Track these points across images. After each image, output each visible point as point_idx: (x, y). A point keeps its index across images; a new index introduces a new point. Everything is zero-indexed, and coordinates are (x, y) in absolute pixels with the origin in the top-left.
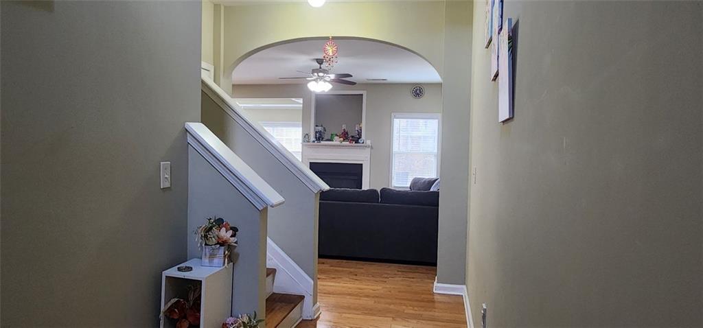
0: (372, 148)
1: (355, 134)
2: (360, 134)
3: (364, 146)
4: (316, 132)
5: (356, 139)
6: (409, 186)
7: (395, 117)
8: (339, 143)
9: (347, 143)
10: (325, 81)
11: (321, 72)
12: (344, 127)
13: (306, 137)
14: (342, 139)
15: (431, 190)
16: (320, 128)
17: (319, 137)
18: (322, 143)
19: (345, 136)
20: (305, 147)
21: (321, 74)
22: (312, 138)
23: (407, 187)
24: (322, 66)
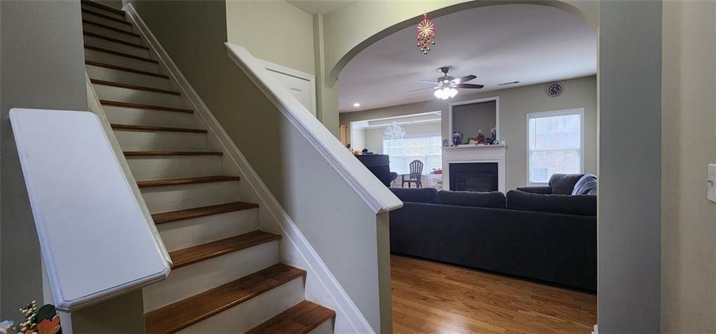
0: (507, 147)
1: (490, 137)
2: (494, 137)
3: (499, 147)
4: (454, 138)
5: (491, 140)
6: (548, 182)
7: (530, 117)
8: (474, 145)
9: (482, 145)
10: (451, 88)
11: (446, 79)
12: (480, 131)
13: (445, 142)
14: (477, 142)
15: (574, 194)
16: (457, 134)
17: (457, 141)
18: (459, 146)
19: (481, 139)
20: (445, 151)
21: (446, 81)
22: (451, 143)
23: (546, 184)
24: (447, 74)
